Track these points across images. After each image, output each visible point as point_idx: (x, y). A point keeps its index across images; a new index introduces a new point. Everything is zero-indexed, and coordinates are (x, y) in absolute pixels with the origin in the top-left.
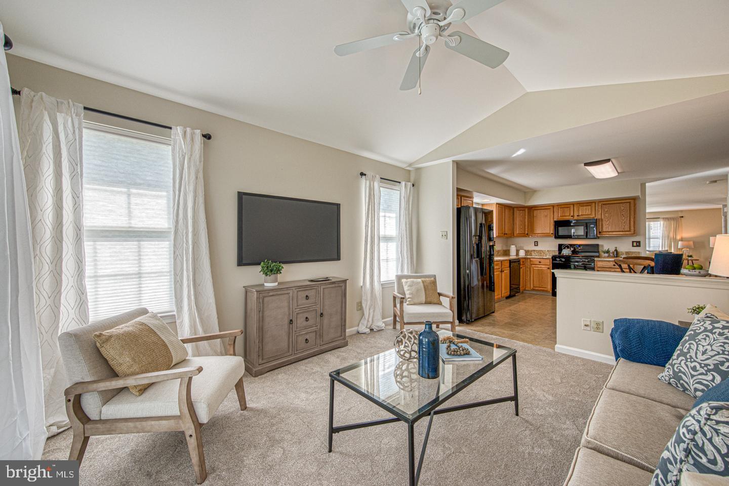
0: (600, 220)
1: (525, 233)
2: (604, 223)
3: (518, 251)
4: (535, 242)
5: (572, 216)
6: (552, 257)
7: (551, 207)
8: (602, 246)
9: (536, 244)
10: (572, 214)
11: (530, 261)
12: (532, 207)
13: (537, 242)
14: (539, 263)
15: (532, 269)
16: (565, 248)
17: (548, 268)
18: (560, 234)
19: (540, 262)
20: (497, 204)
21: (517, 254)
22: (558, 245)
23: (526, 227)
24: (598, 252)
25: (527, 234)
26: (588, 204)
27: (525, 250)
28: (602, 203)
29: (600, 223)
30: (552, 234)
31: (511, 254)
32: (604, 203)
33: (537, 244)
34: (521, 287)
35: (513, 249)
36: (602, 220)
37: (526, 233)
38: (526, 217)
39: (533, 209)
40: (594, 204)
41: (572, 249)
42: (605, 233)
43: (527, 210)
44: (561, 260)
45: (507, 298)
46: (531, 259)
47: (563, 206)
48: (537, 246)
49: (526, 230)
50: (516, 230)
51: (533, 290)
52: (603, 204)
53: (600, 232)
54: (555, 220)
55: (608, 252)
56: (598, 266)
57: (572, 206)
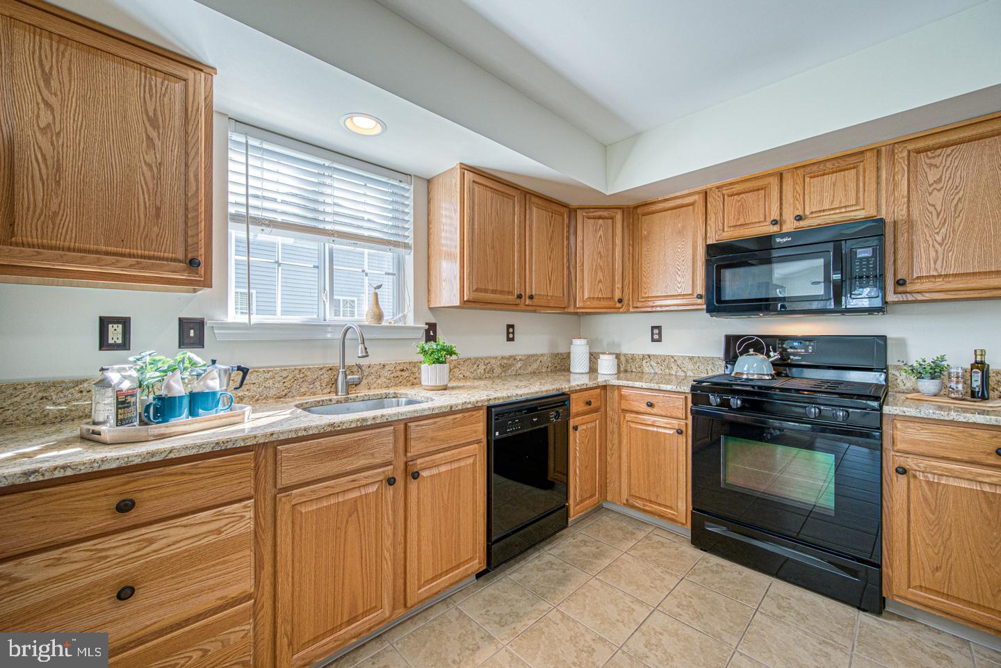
0: (903, 229)
1: (612, 298)
2: (919, 238)
3: (593, 358)
4: (653, 328)
5: (775, 222)
6: (693, 388)
7: (696, 197)
8: (902, 343)
9: (657, 334)
10: (775, 215)
11: (621, 396)
12: (636, 207)
13: (659, 328)
14: (649, 410)
15: (625, 430)
16: (745, 351)
17: (680, 432)
18: (730, 292)
19: (650, 405)
20: (465, 168)
21: (593, 370)
22: (723, 340)
23: (618, 278)
24: (884, 369)
25: (620, 301)
26: (843, 164)
27: (618, 356)
28: (911, 146)
29: (902, 240)
30: (700, 297)
31: (572, 370)
32: (921, 144)
33: (660, 334)
34: (571, 502)
35: (579, 351)
36: (910, 223)
37: (618, 295)
38: (618, 241)
39: (639, 211)
40: (870, 158)
41: (775, 356)
42: (927, 285)
43: (619, 217)
44: (725, 404)
45: (479, 576)
46: (624, 392)
47: (737, 188)
48: (659, 340)
49: (618, 285)
50: (582, 287)
51: (629, 505)
52: (918, 152)
53: (900, 283)
54: (709, 242)
55: (936, 371)
56: (900, 446)
57: (774, 182)
